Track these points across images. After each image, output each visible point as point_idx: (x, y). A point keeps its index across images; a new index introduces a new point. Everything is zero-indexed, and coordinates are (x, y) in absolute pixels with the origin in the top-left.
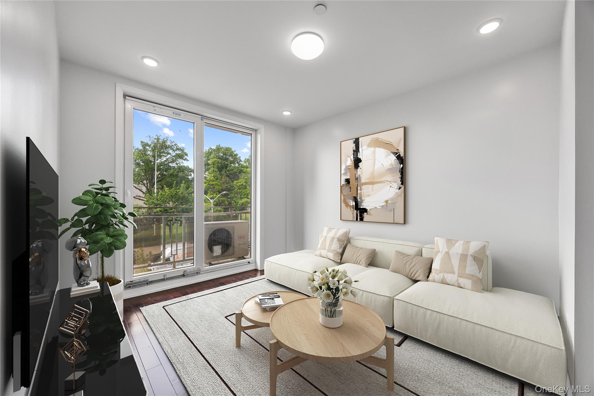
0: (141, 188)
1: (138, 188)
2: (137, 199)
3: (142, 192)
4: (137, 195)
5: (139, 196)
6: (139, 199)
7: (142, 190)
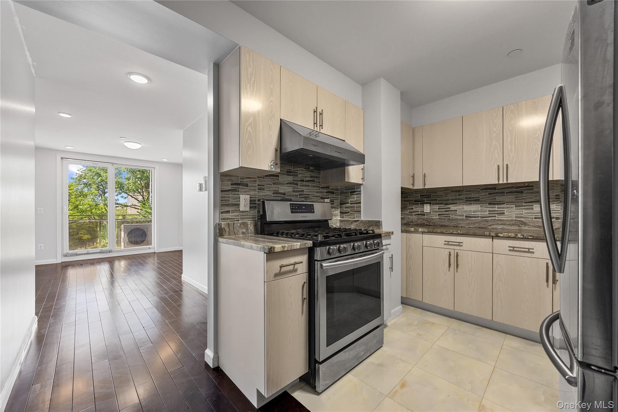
0: (137, 197)
1: (134, 196)
2: (133, 207)
3: (138, 200)
4: (133, 204)
5: (135, 205)
6: (134, 208)
7: (138, 199)
